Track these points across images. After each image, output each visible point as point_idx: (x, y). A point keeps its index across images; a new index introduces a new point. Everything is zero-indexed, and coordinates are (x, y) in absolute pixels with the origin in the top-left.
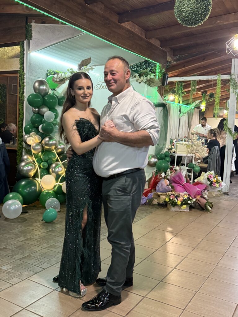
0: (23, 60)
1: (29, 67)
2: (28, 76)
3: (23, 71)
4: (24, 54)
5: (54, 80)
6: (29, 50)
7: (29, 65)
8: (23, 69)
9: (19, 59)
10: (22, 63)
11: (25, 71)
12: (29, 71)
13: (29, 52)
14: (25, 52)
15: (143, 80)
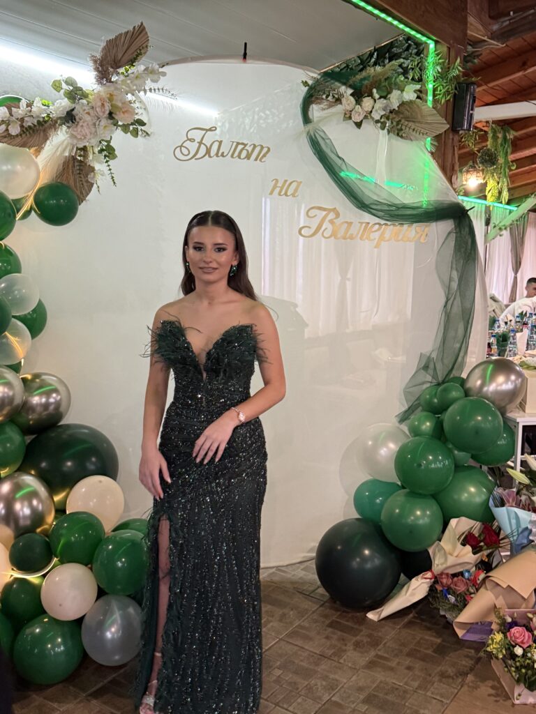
15: (371, 112)
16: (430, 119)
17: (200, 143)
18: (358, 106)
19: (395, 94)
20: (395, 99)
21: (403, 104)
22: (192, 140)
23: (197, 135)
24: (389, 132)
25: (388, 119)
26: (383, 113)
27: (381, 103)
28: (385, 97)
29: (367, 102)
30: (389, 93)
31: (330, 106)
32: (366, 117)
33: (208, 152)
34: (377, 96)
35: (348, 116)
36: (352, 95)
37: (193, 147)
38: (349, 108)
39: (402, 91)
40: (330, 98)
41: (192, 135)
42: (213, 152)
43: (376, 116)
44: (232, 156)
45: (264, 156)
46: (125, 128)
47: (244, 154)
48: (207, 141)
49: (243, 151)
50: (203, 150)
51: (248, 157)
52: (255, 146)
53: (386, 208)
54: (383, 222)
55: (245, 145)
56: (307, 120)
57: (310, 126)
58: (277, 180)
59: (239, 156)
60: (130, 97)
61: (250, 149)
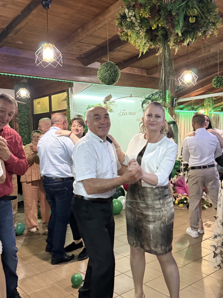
0: (69, 101)
1: (73, 106)
2: (73, 112)
3: (69, 109)
4: (69, 98)
6: (72, 94)
7: (73, 105)
8: (69, 108)
9: (66, 101)
10: (68, 104)
11: (70, 109)
12: (73, 108)
13: (72, 96)
14: (70, 96)
22: (122, 112)
23: (122, 111)
33: (124, 114)
37: (122, 113)
40: (147, 103)
41: (121, 111)
42: (125, 114)
44: (129, 115)
45: (135, 114)
47: (131, 114)
48: (124, 112)
49: (131, 113)
50: (123, 114)
51: (132, 114)
52: (133, 113)
55: (131, 112)
56: (143, 107)
57: (143, 108)
58: (137, 119)
60: (110, 106)
61: (132, 113)
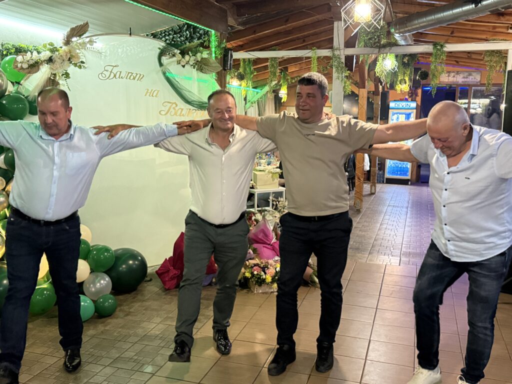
5: (17, 67)
15: (189, 61)
16: (214, 65)
17: (111, 72)
18: (183, 59)
19: (199, 55)
20: (199, 56)
21: (202, 58)
22: (107, 71)
23: (110, 68)
24: (197, 70)
25: (196, 64)
26: (194, 62)
27: (193, 58)
28: (194, 55)
29: (187, 57)
30: (196, 53)
31: (170, 58)
32: (187, 63)
33: (115, 76)
34: (191, 55)
35: (179, 62)
36: (180, 53)
37: (108, 74)
38: (179, 59)
39: (202, 53)
40: (171, 54)
41: (107, 68)
42: (117, 76)
43: (191, 63)
44: (126, 78)
45: (141, 78)
46: (75, 65)
47: (132, 77)
48: (115, 71)
50: (112, 75)
51: (134, 79)
53: (198, 103)
54: (196, 109)
55: (132, 74)
56: (161, 65)
57: (162, 67)
58: (148, 90)
59: (130, 78)
60: (78, 51)
61: (135, 75)
